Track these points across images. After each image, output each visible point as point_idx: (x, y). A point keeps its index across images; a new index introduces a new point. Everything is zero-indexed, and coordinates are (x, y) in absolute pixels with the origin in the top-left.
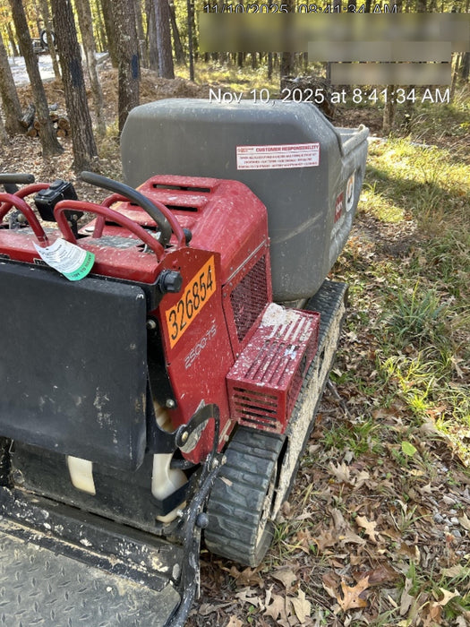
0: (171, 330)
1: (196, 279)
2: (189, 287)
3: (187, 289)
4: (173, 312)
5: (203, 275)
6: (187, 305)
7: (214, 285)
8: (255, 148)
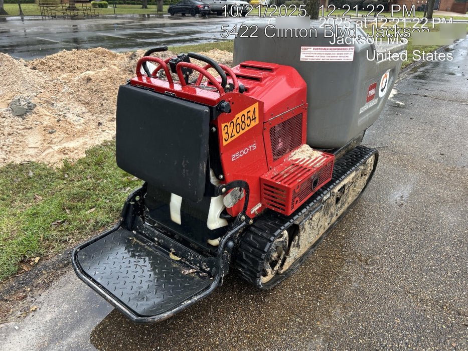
0: (225, 136)
1: (245, 112)
2: (239, 115)
3: (237, 116)
4: (227, 126)
5: (249, 111)
6: (236, 126)
7: (257, 120)
8: (312, 48)
